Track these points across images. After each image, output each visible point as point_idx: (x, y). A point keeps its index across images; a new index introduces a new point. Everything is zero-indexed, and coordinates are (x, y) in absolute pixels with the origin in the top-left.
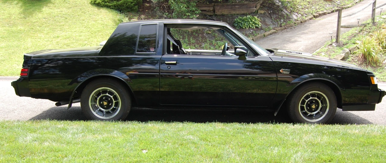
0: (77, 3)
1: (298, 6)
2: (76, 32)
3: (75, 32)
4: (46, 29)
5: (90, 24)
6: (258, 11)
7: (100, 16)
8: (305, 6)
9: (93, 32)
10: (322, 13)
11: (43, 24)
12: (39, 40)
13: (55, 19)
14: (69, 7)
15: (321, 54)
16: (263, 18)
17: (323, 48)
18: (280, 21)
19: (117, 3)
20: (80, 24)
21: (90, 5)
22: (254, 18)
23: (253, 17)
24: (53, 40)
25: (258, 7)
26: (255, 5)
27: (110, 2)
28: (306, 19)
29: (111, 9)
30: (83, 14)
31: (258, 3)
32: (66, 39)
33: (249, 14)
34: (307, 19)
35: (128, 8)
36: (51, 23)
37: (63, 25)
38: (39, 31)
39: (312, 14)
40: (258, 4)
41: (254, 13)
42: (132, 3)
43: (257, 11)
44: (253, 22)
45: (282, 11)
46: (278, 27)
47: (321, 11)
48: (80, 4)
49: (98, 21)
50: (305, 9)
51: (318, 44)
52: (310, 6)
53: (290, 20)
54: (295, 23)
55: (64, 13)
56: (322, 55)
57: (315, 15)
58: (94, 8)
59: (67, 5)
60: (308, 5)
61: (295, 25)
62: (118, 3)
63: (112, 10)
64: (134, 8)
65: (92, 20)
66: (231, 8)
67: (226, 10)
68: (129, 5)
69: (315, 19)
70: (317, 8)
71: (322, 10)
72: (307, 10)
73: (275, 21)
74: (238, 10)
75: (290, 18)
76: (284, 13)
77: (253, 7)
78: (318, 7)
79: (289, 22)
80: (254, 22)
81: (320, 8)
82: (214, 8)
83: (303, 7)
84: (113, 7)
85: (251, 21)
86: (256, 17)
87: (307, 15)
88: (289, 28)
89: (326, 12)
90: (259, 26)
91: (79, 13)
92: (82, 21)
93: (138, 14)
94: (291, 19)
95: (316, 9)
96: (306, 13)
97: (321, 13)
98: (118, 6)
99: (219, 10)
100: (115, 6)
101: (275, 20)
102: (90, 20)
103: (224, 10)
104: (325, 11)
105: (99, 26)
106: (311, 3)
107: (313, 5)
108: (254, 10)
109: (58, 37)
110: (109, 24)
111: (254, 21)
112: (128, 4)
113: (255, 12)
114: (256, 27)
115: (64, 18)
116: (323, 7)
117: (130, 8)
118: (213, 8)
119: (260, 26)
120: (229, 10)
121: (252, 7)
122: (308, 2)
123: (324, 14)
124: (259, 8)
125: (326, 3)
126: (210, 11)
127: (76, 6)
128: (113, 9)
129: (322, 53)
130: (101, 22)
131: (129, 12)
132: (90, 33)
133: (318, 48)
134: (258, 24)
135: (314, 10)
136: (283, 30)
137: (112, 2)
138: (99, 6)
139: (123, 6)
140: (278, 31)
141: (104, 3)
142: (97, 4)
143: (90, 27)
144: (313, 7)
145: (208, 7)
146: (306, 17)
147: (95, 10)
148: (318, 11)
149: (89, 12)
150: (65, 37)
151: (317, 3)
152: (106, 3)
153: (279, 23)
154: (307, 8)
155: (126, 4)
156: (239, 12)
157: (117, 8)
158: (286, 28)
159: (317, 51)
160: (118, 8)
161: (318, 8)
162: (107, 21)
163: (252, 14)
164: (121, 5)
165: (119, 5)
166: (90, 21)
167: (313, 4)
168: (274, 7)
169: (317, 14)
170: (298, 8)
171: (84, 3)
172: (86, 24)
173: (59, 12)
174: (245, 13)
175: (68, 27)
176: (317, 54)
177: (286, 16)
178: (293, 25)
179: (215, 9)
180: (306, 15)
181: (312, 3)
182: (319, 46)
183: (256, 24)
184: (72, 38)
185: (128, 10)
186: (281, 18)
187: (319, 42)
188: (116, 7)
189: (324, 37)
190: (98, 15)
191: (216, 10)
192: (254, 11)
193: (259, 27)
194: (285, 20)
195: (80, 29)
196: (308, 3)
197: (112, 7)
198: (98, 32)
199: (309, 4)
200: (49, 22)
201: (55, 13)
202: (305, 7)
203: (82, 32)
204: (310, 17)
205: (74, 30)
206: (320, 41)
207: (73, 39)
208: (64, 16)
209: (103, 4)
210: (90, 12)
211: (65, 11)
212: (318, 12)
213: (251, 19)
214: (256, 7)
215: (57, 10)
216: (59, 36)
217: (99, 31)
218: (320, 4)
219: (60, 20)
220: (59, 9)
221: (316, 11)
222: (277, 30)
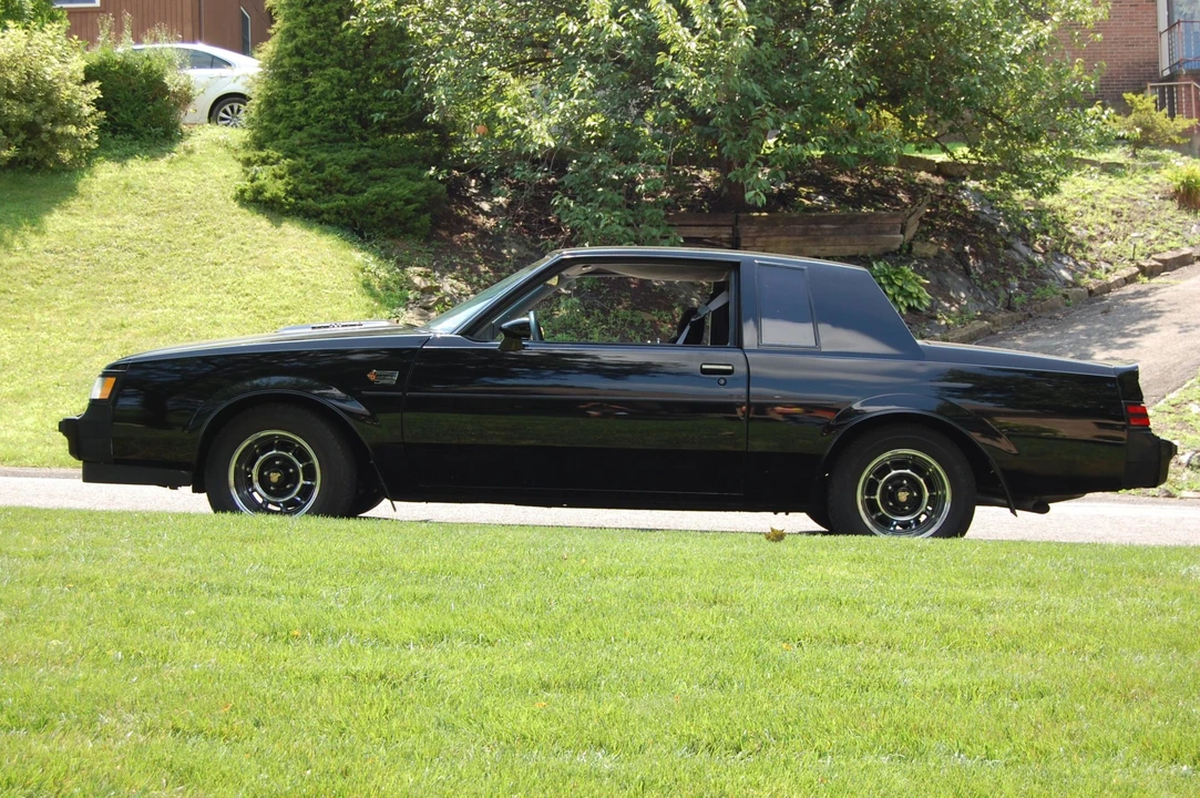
0: (178, 194)
1: (1073, 230)
2: (193, 311)
3: (191, 307)
4: (64, 294)
5: (248, 278)
6: (910, 246)
7: (283, 252)
8: (1101, 228)
9: (262, 312)
10: (1174, 259)
11: (47, 274)
12: (44, 335)
13: (96, 256)
14: (149, 211)
15: (1187, 407)
16: (934, 273)
17: (1192, 386)
18: (1006, 286)
19: (346, 201)
20: (205, 279)
21: (236, 205)
22: (902, 272)
23: (897, 267)
24: (105, 337)
25: (912, 230)
26: (900, 221)
27: (319, 196)
28: (1112, 278)
29: (321, 223)
30: (211, 239)
31: (910, 216)
32: (157, 333)
33: (878, 258)
34: (1116, 282)
35: (390, 220)
36: (82, 272)
37: (136, 282)
38: (35, 301)
39: (1131, 260)
40: (912, 218)
41: (894, 253)
42: (408, 202)
43: (906, 247)
44: (896, 289)
45: (1008, 246)
46: (999, 311)
47: (1171, 248)
48: (193, 199)
49: (279, 271)
50: (1103, 242)
51: (1170, 373)
52: (1121, 228)
53: (1044, 286)
54: (1066, 296)
55: (131, 235)
56: (1190, 411)
57: (1146, 264)
58: (253, 219)
59: (139, 203)
60: (1113, 227)
61: (1068, 305)
62: (354, 202)
63: (328, 227)
64: (417, 224)
65: (251, 262)
66: (805, 233)
67: (784, 238)
68: (396, 210)
69: (1146, 279)
70: (1152, 237)
71: (1171, 244)
72: (1109, 244)
73: (986, 286)
74: (832, 239)
75: (1043, 277)
76: (1017, 257)
77: (892, 231)
78: (1154, 234)
79: (1042, 292)
80: (901, 288)
81: (1165, 236)
82: (735, 231)
83: (1094, 234)
84: (333, 217)
85: (892, 284)
86: (907, 270)
87: (1111, 263)
88: (1044, 314)
89: (1190, 254)
90: (920, 303)
91: (196, 236)
92: (211, 267)
93: (430, 247)
94: (1047, 278)
95: (1149, 241)
96: (1110, 257)
97: (1168, 255)
98: (349, 214)
99: (754, 238)
100: (338, 213)
101: (983, 282)
102: (243, 265)
103: (774, 239)
104: (1186, 250)
105: (286, 289)
106: (1124, 218)
107: (1132, 226)
108: (894, 241)
109: (123, 326)
110: (326, 284)
111: (899, 283)
112: (392, 208)
113: (900, 250)
114: (909, 308)
115: (134, 255)
116: (1177, 234)
117: (400, 223)
118: (731, 232)
119: (927, 304)
120: (795, 239)
121: (888, 228)
122: (1113, 212)
123: (1184, 261)
124: (915, 236)
125: (1186, 217)
126: (718, 243)
127: (179, 209)
128: (328, 223)
129: (1190, 405)
130: (290, 273)
131: (392, 237)
132: (252, 315)
133: (1173, 386)
134: (918, 298)
135: (1140, 243)
136: (1019, 322)
137: (326, 197)
138: (272, 209)
139: (372, 214)
140: (998, 326)
141: (296, 199)
142: (266, 203)
143: (248, 291)
144: (1133, 235)
145: (710, 226)
146: (1108, 271)
147: (258, 224)
148: (1158, 247)
149: (234, 232)
150: (154, 328)
151: (1150, 218)
152: (301, 198)
153: (1002, 294)
154: (1111, 238)
155: (385, 205)
156: (838, 248)
157: (346, 220)
158: (1030, 316)
159: (1169, 397)
160: (351, 222)
161: (1157, 239)
162: (313, 270)
163: (890, 257)
164: (365, 211)
165: (355, 208)
166: (245, 268)
167: (1135, 219)
168: (975, 232)
169: (1154, 263)
170: (1071, 234)
171: (211, 196)
172: (229, 281)
173: (110, 230)
174: (861, 254)
175: (155, 290)
176: (1173, 409)
177: (1025, 266)
178: (1060, 304)
179: (742, 236)
180: (1108, 266)
181: (1129, 217)
182: (1177, 379)
183: (909, 295)
184: (184, 330)
185: (391, 229)
186: (1009, 276)
187: (1174, 365)
188: (341, 215)
189: (1192, 349)
190: (273, 244)
191: (743, 239)
192: (897, 246)
193: (923, 309)
194: (1027, 283)
195: (210, 297)
196: (1115, 218)
197: (326, 216)
198: (283, 312)
199: (1116, 222)
200: (71, 267)
201: (92, 232)
202: (1102, 233)
203: (218, 310)
204: (1125, 273)
205: (186, 303)
206: (1180, 363)
207: (189, 335)
208: (131, 245)
209: (290, 204)
210: (240, 233)
211: (133, 225)
212: (1156, 252)
213: (887, 277)
214: (902, 232)
215: (100, 222)
216: (125, 322)
217: (287, 307)
218: (1164, 220)
219: (117, 259)
220: (107, 216)
221: (1148, 250)
222: (994, 322)
